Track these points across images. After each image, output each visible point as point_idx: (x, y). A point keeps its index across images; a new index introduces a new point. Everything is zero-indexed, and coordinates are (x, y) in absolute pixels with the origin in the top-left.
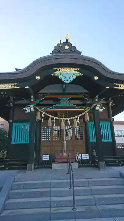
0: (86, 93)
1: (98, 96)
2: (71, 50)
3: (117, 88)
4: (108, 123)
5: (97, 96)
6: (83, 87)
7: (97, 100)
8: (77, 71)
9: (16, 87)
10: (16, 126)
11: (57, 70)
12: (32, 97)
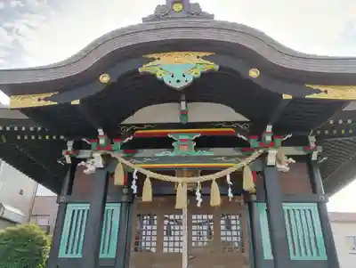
0: (242, 123)
1: (271, 127)
2: (188, 13)
3: (315, 96)
4: (313, 207)
5: (269, 128)
6: (233, 108)
7: (268, 138)
8: (204, 58)
9: (49, 103)
10: (74, 211)
11: (153, 59)
12: (101, 132)
